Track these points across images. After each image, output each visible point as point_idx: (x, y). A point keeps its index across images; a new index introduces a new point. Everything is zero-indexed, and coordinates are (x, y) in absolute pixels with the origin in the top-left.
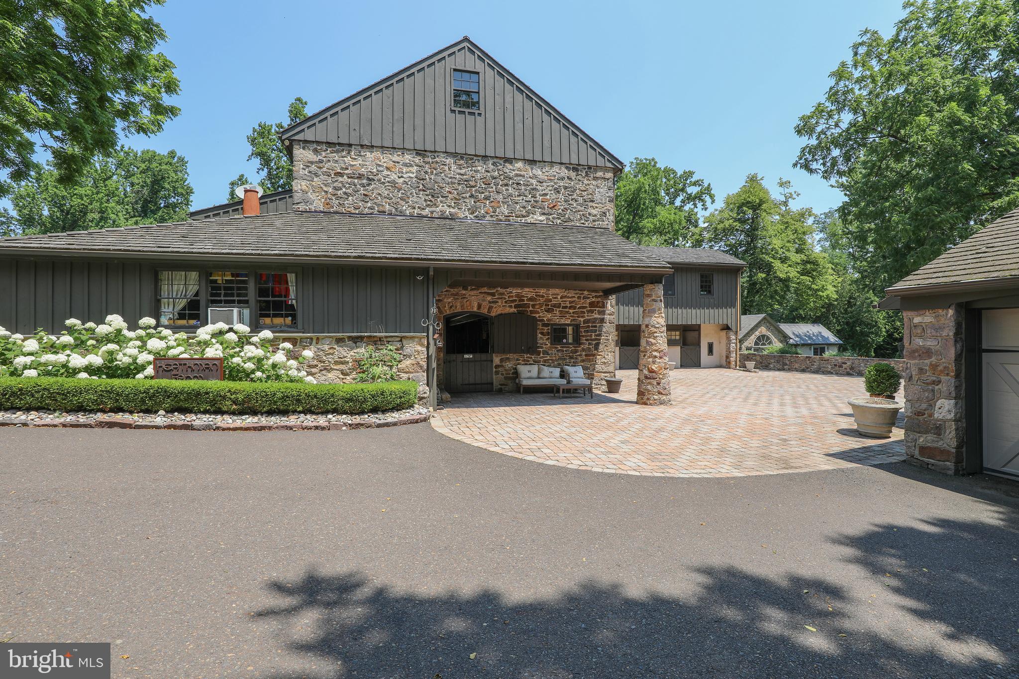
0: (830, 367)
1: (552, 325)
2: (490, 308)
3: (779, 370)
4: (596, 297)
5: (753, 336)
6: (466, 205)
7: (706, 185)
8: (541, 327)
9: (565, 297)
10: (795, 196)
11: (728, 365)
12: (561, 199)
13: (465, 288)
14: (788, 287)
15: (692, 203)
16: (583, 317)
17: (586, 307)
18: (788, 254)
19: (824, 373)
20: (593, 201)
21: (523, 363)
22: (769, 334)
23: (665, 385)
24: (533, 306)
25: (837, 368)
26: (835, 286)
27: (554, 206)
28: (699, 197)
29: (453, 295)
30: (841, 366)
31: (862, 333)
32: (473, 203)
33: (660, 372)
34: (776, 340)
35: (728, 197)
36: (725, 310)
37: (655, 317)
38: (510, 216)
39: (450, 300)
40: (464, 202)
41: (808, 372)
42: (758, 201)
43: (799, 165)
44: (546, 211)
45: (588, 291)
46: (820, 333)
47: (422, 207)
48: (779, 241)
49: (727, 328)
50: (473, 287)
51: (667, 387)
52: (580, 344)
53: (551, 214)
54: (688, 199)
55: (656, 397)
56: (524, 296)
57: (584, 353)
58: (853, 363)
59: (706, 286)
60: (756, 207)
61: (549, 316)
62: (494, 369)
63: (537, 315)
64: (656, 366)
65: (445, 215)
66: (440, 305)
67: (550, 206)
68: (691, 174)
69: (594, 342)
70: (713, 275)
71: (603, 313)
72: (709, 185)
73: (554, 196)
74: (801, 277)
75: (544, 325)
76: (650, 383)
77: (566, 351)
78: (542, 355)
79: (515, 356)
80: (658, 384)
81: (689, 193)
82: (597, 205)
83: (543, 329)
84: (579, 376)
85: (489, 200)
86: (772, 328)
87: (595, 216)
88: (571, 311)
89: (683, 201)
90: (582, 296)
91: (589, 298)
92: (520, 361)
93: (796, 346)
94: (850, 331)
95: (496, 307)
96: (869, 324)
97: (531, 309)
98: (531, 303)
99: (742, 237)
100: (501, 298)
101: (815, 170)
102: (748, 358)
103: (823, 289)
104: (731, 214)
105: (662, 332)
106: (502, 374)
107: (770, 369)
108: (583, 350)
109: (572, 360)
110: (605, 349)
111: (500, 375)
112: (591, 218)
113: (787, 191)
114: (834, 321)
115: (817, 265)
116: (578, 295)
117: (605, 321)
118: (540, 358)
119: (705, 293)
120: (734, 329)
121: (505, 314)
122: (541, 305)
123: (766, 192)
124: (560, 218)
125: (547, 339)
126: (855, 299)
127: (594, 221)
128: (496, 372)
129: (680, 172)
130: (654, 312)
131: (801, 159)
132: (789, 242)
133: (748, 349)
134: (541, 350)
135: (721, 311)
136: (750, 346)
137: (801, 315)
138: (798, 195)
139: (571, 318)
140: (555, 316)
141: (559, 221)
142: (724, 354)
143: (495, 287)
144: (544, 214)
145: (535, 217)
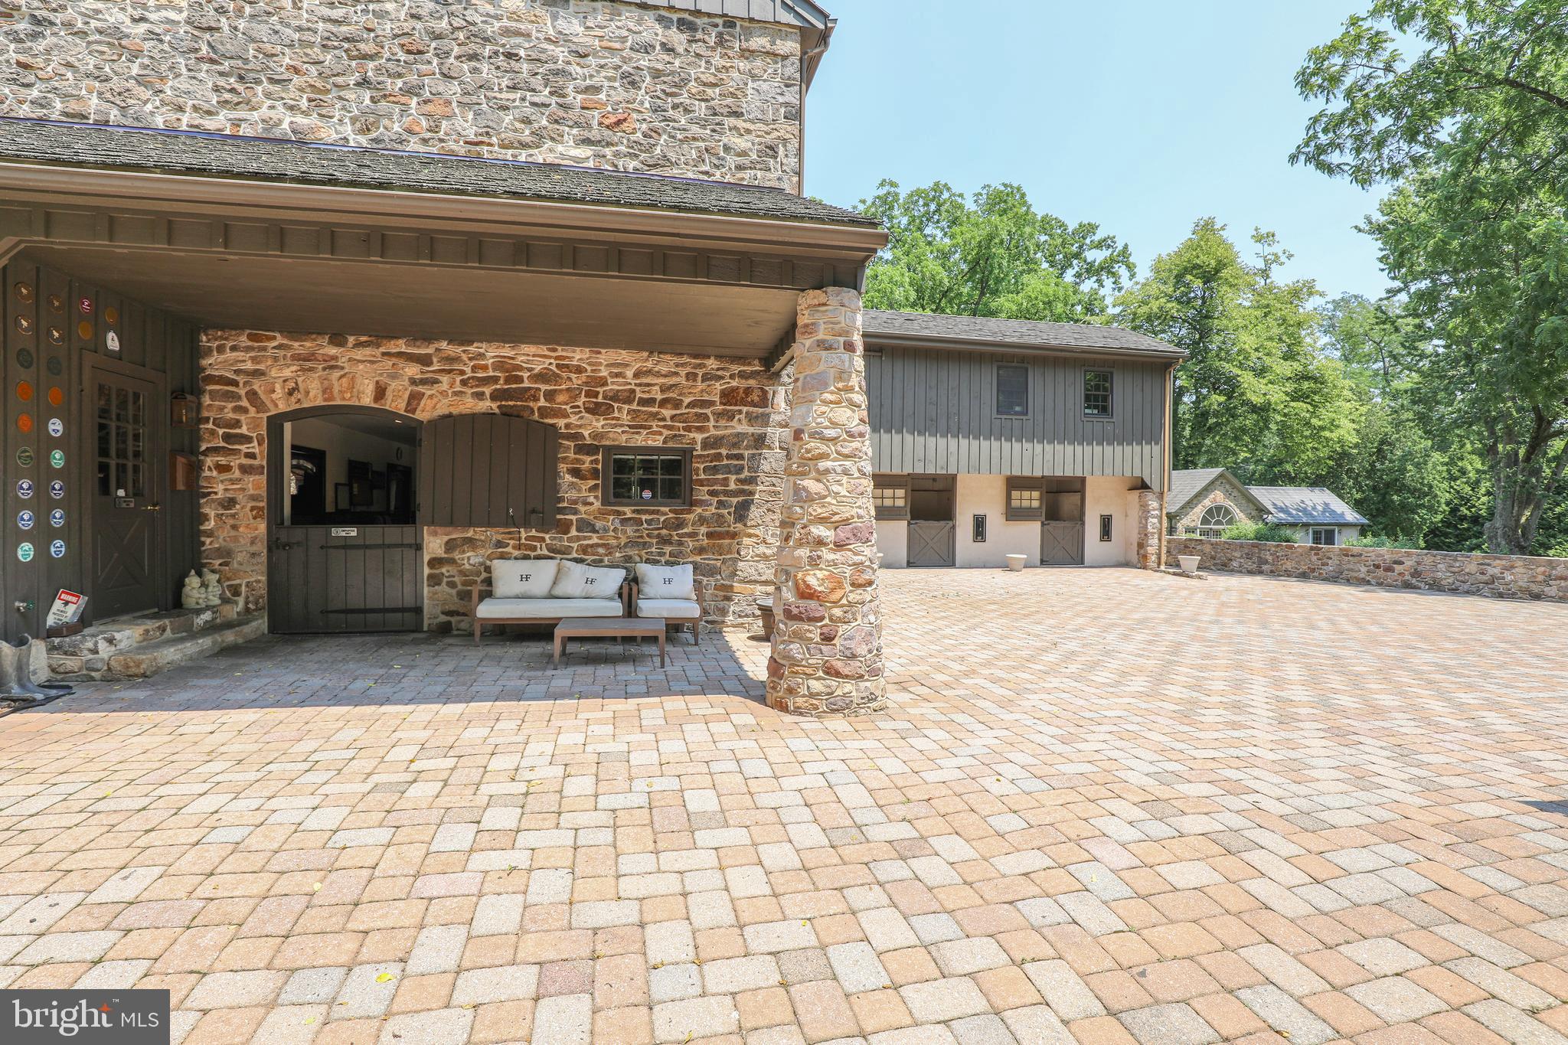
0: (1364, 569)
1: (608, 450)
2: (415, 398)
3: (1250, 573)
4: (742, 375)
5: (1200, 506)
6: (344, 108)
7: (1120, 247)
8: (572, 455)
9: (649, 372)
10: (1283, 259)
11: (1142, 563)
12: (642, 103)
13: (338, 340)
14: (1266, 421)
15: (1095, 278)
16: (700, 429)
17: (712, 403)
18: (1268, 361)
19: (1348, 582)
20: (737, 114)
21: (516, 553)
22: (1229, 504)
23: (852, 644)
24: (550, 396)
25: (1380, 572)
26: (1353, 421)
27: (619, 123)
28: (1107, 268)
29: (296, 358)
30: (1389, 569)
31: (1404, 507)
32: (367, 101)
33: (835, 597)
34: (1241, 515)
35: (1159, 260)
36: (1137, 448)
37: (825, 402)
38: (481, 143)
39: (287, 373)
40: (340, 98)
41: (1315, 578)
42: (1213, 263)
43: (1302, 158)
44: (595, 134)
45: (719, 357)
46: (1326, 504)
47: (206, 107)
48: (1253, 338)
49: (1142, 486)
50: (363, 339)
51: (862, 650)
52: (691, 505)
53: (609, 144)
54: (1088, 271)
55: (816, 686)
56: (520, 368)
57: (703, 530)
58: (1419, 563)
59: (1098, 400)
60: (1209, 277)
61: (599, 424)
62: (427, 571)
63: (561, 422)
64: (820, 574)
65: (277, 133)
66: (256, 387)
67: (607, 122)
68: (1092, 228)
69: (735, 500)
70: (1112, 374)
71: (764, 419)
72: (1126, 247)
73: (620, 95)
74: (1292, 404)
75: (582, 449)
76: (798, 636)
77: (649, 522)
78: (574, 532)
79: (494, 534)
80: (828, 639)
81: (1089, 260)
82: (748, 125)
83: (578, 461)
84: (676, 594)
85: (417, 95)
86: (1235, 493)
87: (744, 154)
88: (667, 413)
89: (1078, 275)
90: (700, 372)
91: (722, 378)
92: (509, 549)
93: (1279, 525)
94: (1379, 503)
95: (431, 397)
96: (1415, 490)
97: (542, 402)
98: (544, 387)
99: (1184, 332)
100: (450, 371)
101: (1338, 166)
102: (1187, 548)
103: (1333, 425)
104: (1163, 288)
105: (847, 457)
106: (452, 585)
107: (1232, 572)
108: (702, 520)
109: (668, 549)
110: (767, 519)
111: (444, 587)
112: (731, 160)
113: (1268, 250)
114: (1351, 483)
115: (1322, 383)
116: (689, 369)
117: (768, 441)
118: (570, 540)
119: (1095, 411)
120: (1156, 487)
121: (462, 416)
122: (574, 394)
123: (1229, 247)
124: (636, 156)
125: (591, 489)
126: (1390, 444)
127: (739, 168)
128: (430, 576)
129: (1072, 226)
130: (823, 385)
131: (1307, 145)
132: (1270, 339)
133: (1189, 530)
134: (574, 518)
135: (1128, 449)
136: (1192, 525)
137: (1288, 473)
138: (1290, 256)
139: (666, 432)
140: (616, 426)
141: (632, 165)
142: (1135, 538)
143: (428, 339)
144: (587, 142)
145: (560, 148)
